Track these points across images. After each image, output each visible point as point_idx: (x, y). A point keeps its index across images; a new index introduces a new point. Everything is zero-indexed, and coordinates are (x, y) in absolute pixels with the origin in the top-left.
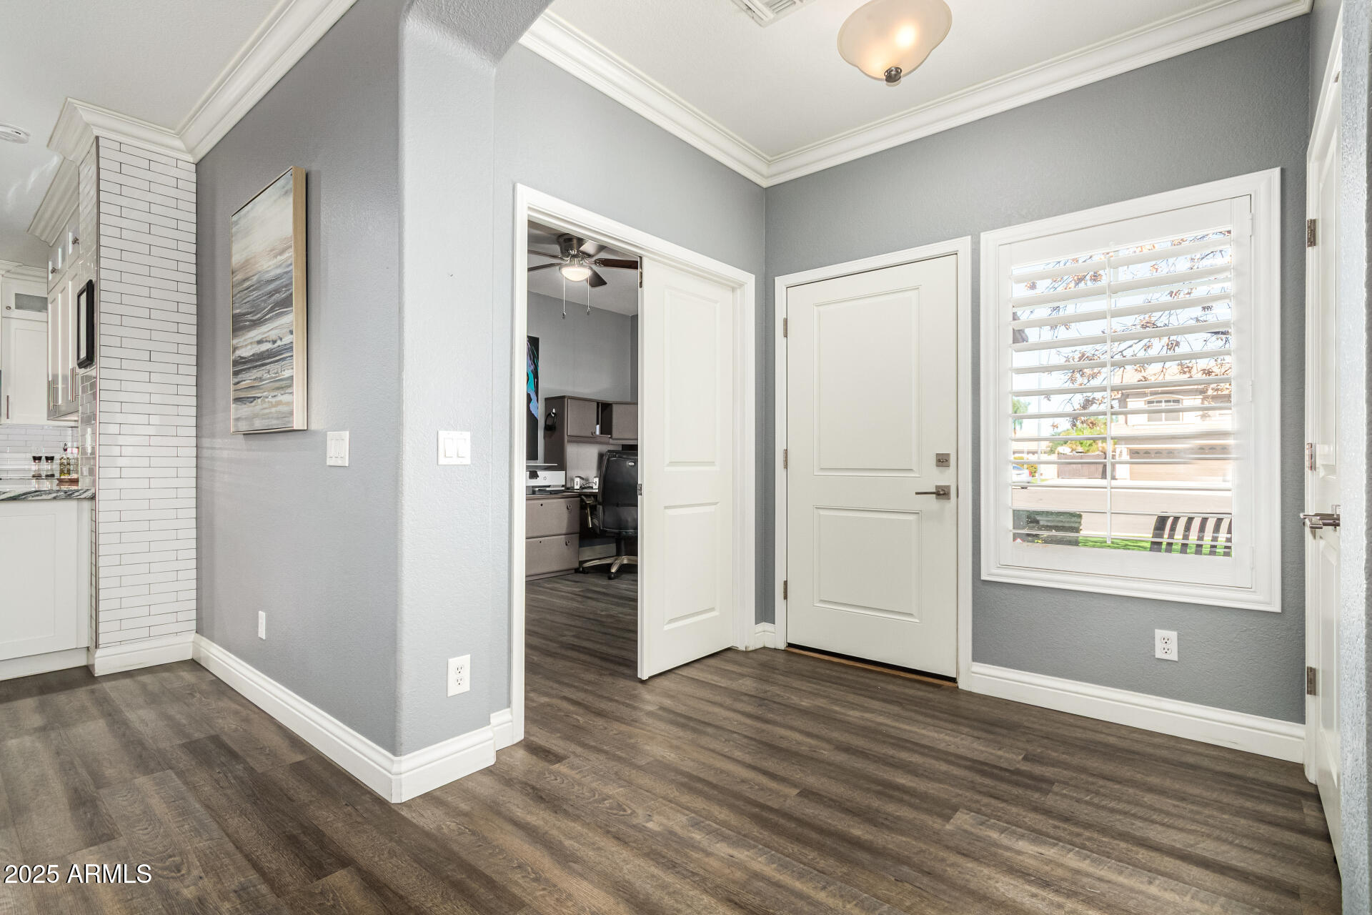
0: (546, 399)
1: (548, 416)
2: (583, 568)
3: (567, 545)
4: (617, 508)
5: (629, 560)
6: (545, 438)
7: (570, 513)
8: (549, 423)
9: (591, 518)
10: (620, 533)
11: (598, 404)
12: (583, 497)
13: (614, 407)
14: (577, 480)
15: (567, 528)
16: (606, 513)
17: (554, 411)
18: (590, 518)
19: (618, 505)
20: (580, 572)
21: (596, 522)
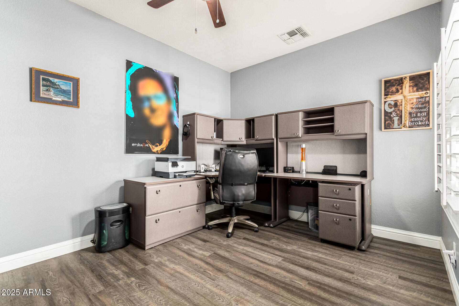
0: (184, 116)
1: (185, 126)
2: (208, 226)
3: (197, 211)
4: (232, 187)
5: (238, 220)
6: (182, 140)
7: (199, 189)
8: (185, 131)
9: (214, 193)
10: (234, 204)
11: (215, 119)
12: (208, 178)
13: (224, 121)
14: (203, 166)
15: (198, 200)
16: (225, 191)
17: (188, 123)
18: (212, 192)
19: (232, 185)
20: (206, 228)
21: (217, 196)
